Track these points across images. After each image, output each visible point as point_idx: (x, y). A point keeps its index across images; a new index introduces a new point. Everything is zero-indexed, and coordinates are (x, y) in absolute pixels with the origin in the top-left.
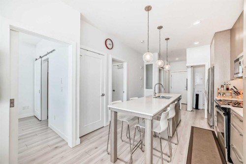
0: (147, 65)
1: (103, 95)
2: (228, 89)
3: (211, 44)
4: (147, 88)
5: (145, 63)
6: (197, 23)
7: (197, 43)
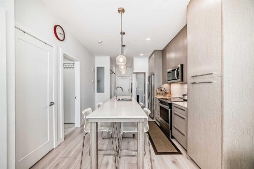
0: (98, 68)
1: (52, 104)
2: (161, 90)
3: (150, 57)
4: (98, 92)
5: (96, 66)
6: (149, 39)
7: (142, 55)
